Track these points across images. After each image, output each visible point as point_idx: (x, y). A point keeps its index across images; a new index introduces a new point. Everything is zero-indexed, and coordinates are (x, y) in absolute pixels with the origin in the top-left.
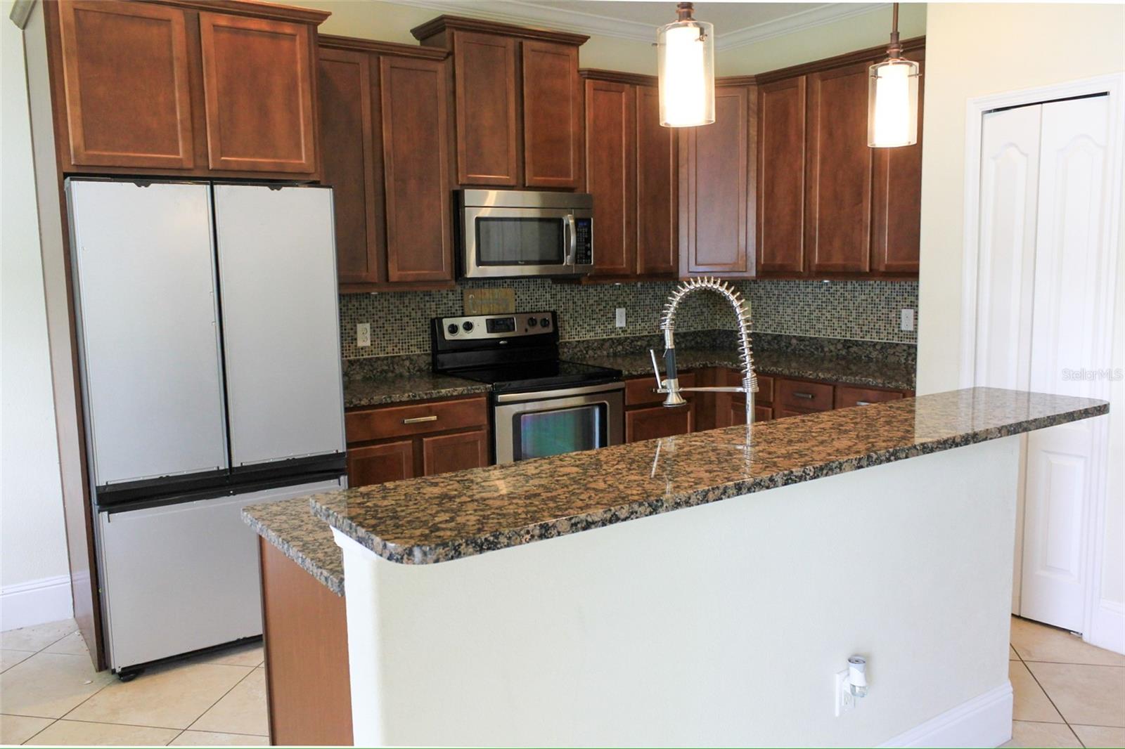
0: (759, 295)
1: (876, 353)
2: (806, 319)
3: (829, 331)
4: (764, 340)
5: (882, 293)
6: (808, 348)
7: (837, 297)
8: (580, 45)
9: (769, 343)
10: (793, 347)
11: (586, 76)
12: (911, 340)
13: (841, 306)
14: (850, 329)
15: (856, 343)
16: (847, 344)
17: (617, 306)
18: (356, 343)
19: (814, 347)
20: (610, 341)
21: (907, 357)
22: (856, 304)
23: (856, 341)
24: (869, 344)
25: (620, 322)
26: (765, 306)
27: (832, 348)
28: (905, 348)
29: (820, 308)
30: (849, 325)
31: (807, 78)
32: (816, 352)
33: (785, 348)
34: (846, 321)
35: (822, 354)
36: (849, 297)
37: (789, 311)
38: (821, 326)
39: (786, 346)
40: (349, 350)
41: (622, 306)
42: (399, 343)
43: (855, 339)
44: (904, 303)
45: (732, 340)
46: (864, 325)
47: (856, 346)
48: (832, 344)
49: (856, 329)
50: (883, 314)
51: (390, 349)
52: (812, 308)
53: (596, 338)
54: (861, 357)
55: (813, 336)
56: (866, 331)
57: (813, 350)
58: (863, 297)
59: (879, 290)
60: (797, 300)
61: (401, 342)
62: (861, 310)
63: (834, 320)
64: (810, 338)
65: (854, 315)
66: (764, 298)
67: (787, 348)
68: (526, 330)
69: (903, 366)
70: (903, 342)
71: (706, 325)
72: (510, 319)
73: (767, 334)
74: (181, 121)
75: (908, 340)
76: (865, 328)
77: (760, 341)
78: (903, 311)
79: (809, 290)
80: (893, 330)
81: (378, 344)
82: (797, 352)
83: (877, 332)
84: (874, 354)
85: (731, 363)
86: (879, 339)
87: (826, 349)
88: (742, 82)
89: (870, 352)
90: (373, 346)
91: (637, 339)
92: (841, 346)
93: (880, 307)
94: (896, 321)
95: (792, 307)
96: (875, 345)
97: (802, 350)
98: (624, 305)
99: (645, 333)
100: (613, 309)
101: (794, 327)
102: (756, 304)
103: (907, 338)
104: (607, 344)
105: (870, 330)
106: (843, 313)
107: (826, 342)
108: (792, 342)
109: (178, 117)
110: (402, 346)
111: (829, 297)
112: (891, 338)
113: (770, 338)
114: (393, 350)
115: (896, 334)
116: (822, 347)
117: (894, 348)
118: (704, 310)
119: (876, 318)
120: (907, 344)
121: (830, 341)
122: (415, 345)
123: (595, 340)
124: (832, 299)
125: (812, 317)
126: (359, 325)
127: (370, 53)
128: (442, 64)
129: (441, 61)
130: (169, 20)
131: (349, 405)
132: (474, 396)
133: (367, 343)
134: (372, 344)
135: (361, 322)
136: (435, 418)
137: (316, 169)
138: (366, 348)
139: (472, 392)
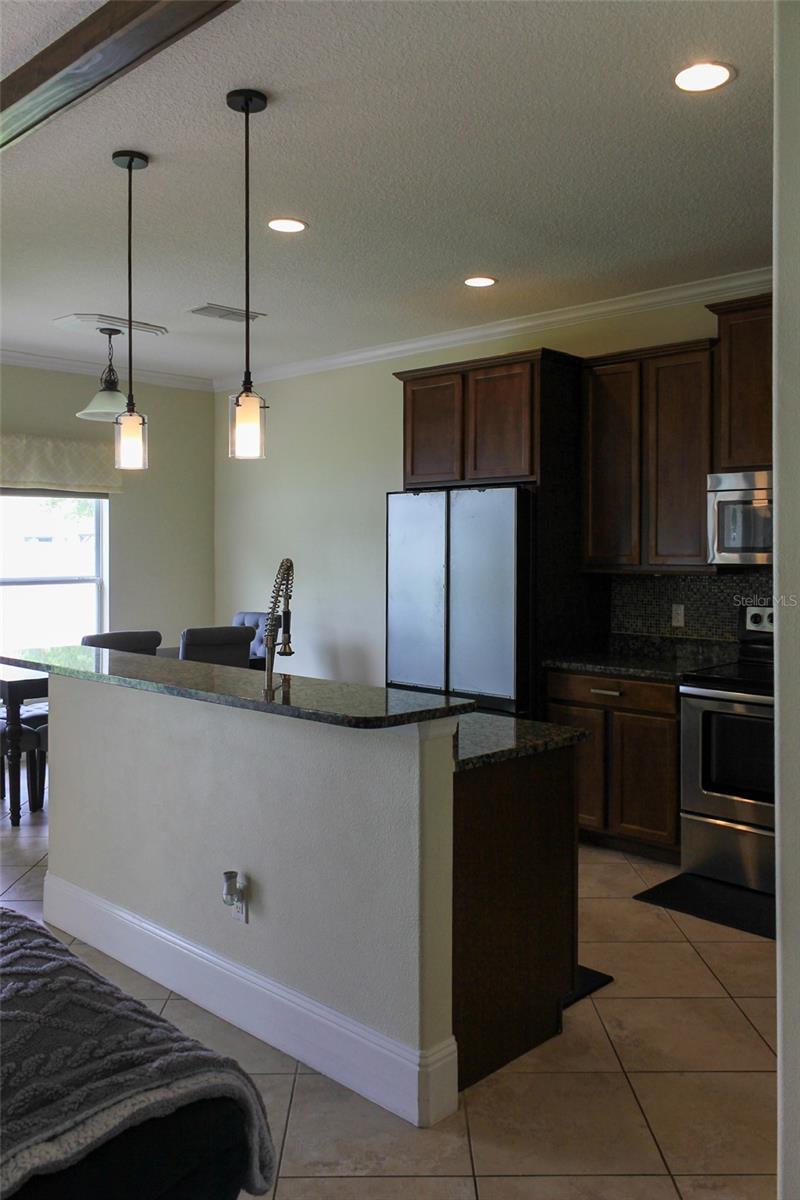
18: (672, 622)
40: (665, 628)
42: (713, 628)
51: (704, 633)
61: (715, 626)
81: (692, 626)
90: (688, 628)
110: (716, 631)
114: (707, 633)
122: (729, 632)
126: (674, 606)
127: (640, 360)
128: (707, 353)
129: (706, 350)
130: (453, 384)
131: (552, 666)
132: (662, 681)
133: (681, 623)
134: (686, 626)
135: (677, 603)
136: (617, 694)
137: (532, 472)
138: (681, 628)
139: (660, 677)
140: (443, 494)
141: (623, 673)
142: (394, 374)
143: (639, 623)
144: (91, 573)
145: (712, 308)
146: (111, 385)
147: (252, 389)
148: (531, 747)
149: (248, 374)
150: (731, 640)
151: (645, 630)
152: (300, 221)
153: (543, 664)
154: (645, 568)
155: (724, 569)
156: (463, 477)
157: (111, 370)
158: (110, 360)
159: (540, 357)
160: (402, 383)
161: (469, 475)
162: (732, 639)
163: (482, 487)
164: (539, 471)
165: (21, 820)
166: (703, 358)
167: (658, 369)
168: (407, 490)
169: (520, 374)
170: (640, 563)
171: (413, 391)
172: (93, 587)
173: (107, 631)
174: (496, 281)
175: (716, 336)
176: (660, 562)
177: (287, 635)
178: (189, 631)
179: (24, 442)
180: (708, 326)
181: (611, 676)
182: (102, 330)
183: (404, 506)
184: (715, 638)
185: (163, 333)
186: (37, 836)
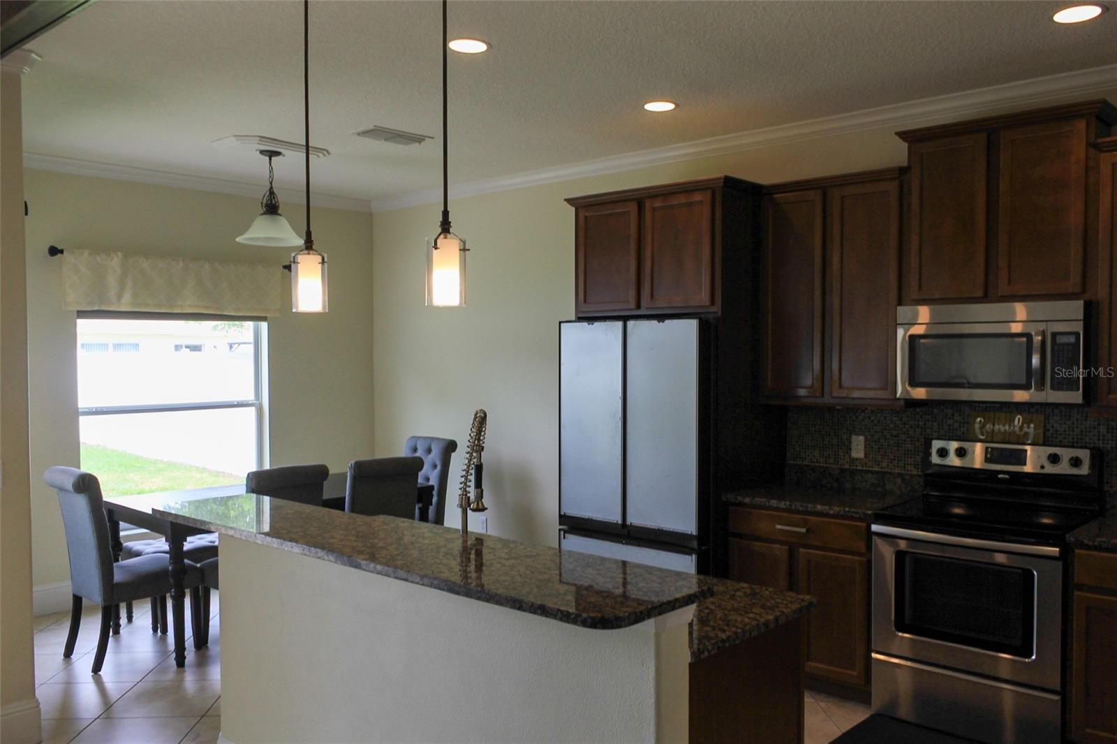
18: (851, 453)
40: (844, 459)
42: (895, 460)
51: (884, 464)
61: (896, 458)
68: (1042, 467)
81: (873, 458)
90: (867, 459)
110: (898, 463)
114: (888, 465)
122: (911, 464)
126: (854, 437)
127: (823, 187)
128: (896, 183)
129: (895, 178)
130: (628, 212)
131: (733, 500)
132: (852, 519)
133: (861, 455)
134: (865, 457)
135: (856, 434)
136: (804, 530)
137: (713, 303)
138: (860, 459)
139: (850, 514)
140: (620, 324)
141: (810, 509)
142: (565, 200)
143: (816, 453)
144: (250, 397)
145: (903, 135)
146: (272, 209)
147: (451, 230)
148: (763, 624)
149: (446, 213)
150: (913, 473)
151: (822, 460)
152: (483, 41)
153: (724, 498)
154: (827, 400)
155: (912, 404)
156: (638, 307)
157: (272, 193)
158: (271, 183)
159: (722, 184)
160: (574, 209)
161: (644, 303)
162: (915, 472)
163: (661, 318)
164: (720, 303)
165: (186, 660)
166: (892, 187)
167: (843, 197)
168: (580, 319)
169: (701, 202)
170: (823, 396)
171: (586, 217)
172: (252, 411)
173: (267, 466)
174: (677, 105)
175: (906, 164)
176: (845, 395)
177: (479, 490)
178: (357, 463)
179: (181, 265)
180: (898, 154)
181: (799, 512)
182: (262, 152)
183: (576, 335)
184: (897, 471)
185: (325, 155)
186: (204, 680)
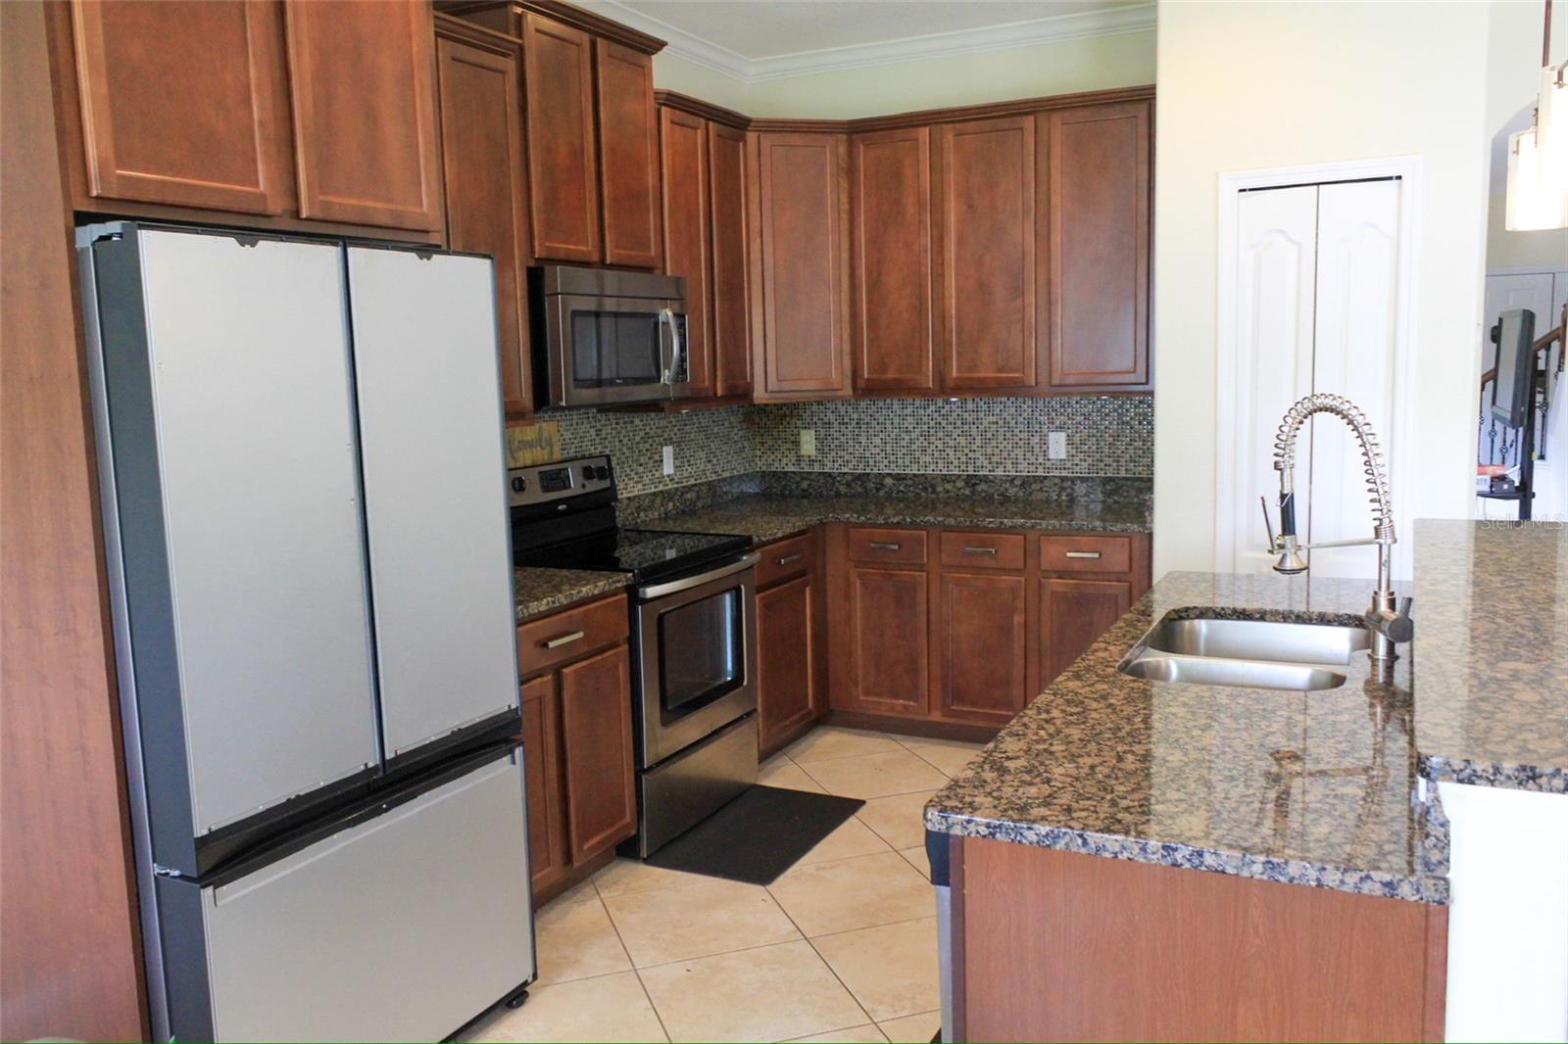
0: (826, 420)
1: (1015, 489)
2: (904, 451)
3: (940, 465)
4: (839, 482)
5: (1019, 413)
6: (912, 489)
7: (951, 419)
8: (653, 54)
9: (848, 485)
10: (887, 490)
11: (661, 101)
12: (1063, 471)
13: (959, 432)
14: (972, 461)
15: (985, 479)
16: (972, 481)
17: (664, 443)
19: (920, 487)
20: (661, 495)
21: (1060, 492)
22: (981, 428)
23: (985, 476)
24: (1004, 478)
25: (668, 468)
26: (836, 435)
27: (949, 486)
28: (1057, 481)
29: (926, 436)
30: (971, 455)
31: (930, 130)
32: (923, 494)
33: (874, 492)
34: (967, 451)
35: (934, 496)
36: (970, 419)
37: (877, 441)
38: (928, 459)
39: (875, 488)
41: (668, 442)
43: (981, 473)
44: (1051, 426)
45: (786, 485)
46: (993, 455)
47: (986, 482)
48: (948, 482)
49: (982, 461)
50: (1020, 439)
52: (914, 436)
53: (646, 492)
54: (993, 495)
55: (917, 472)
56: (997, 463)
57: (918, 491)
58: (992, 419)
59: (1014, 409)
60: (890, 427)
62: (989, 435)
63: (948, 450)
64: (915, 475)
65: (978, 442)
66: (836, 424)
67: (878, 490)
68: (584, 486)
69: (1055, 504)
70: (1051, 474)
71: (748, 467)
72: (564, 469)
73: (845, 474)
74: (260, 122)
75: (1058, 471)
76: (995, 459)
77: (833, 484)
78: (1051, 434)
79: (909, 411)
80: (1036, 459)
82: (894, 495)
83: (1013, 463)
84: (1012, 491)
85: (855, 516)
86: (1017, 472)
87: (939, 489)
88: (828, 128)
89: (1006, 489)
91: (686, 489)
92: (963, 484)
93: (1017, 431)
94: (1041, 447)
95: (882, 435)
96: (1012, 480)
97: (902, 491)
98: (669, 441)
99: (692, 481)
100: (659, 447)
101: (886, 462)
102: (822, 433)
103: (1056, 469)
104: (658, 500)
105: (1003, 461)
106: (962, 441)
107: (939, 480)
108: (885, 483)
109: (256, 116)
111: (939, 419)
112: (1034, 470)
113: (849, 478)
115: (1040, 464)
116: (934, 487)
117: (1041, 482)
118: (746, 444)
119: (1010, 445)
120: (1060, 477)
121: (945, 479)
123: (646, 495)
124: (944, 423)
125: (914, 447)
132: (616, 592)
136: (581, 635)
139: (614, 586)
166: (508, 70)
167: (453, 61)
